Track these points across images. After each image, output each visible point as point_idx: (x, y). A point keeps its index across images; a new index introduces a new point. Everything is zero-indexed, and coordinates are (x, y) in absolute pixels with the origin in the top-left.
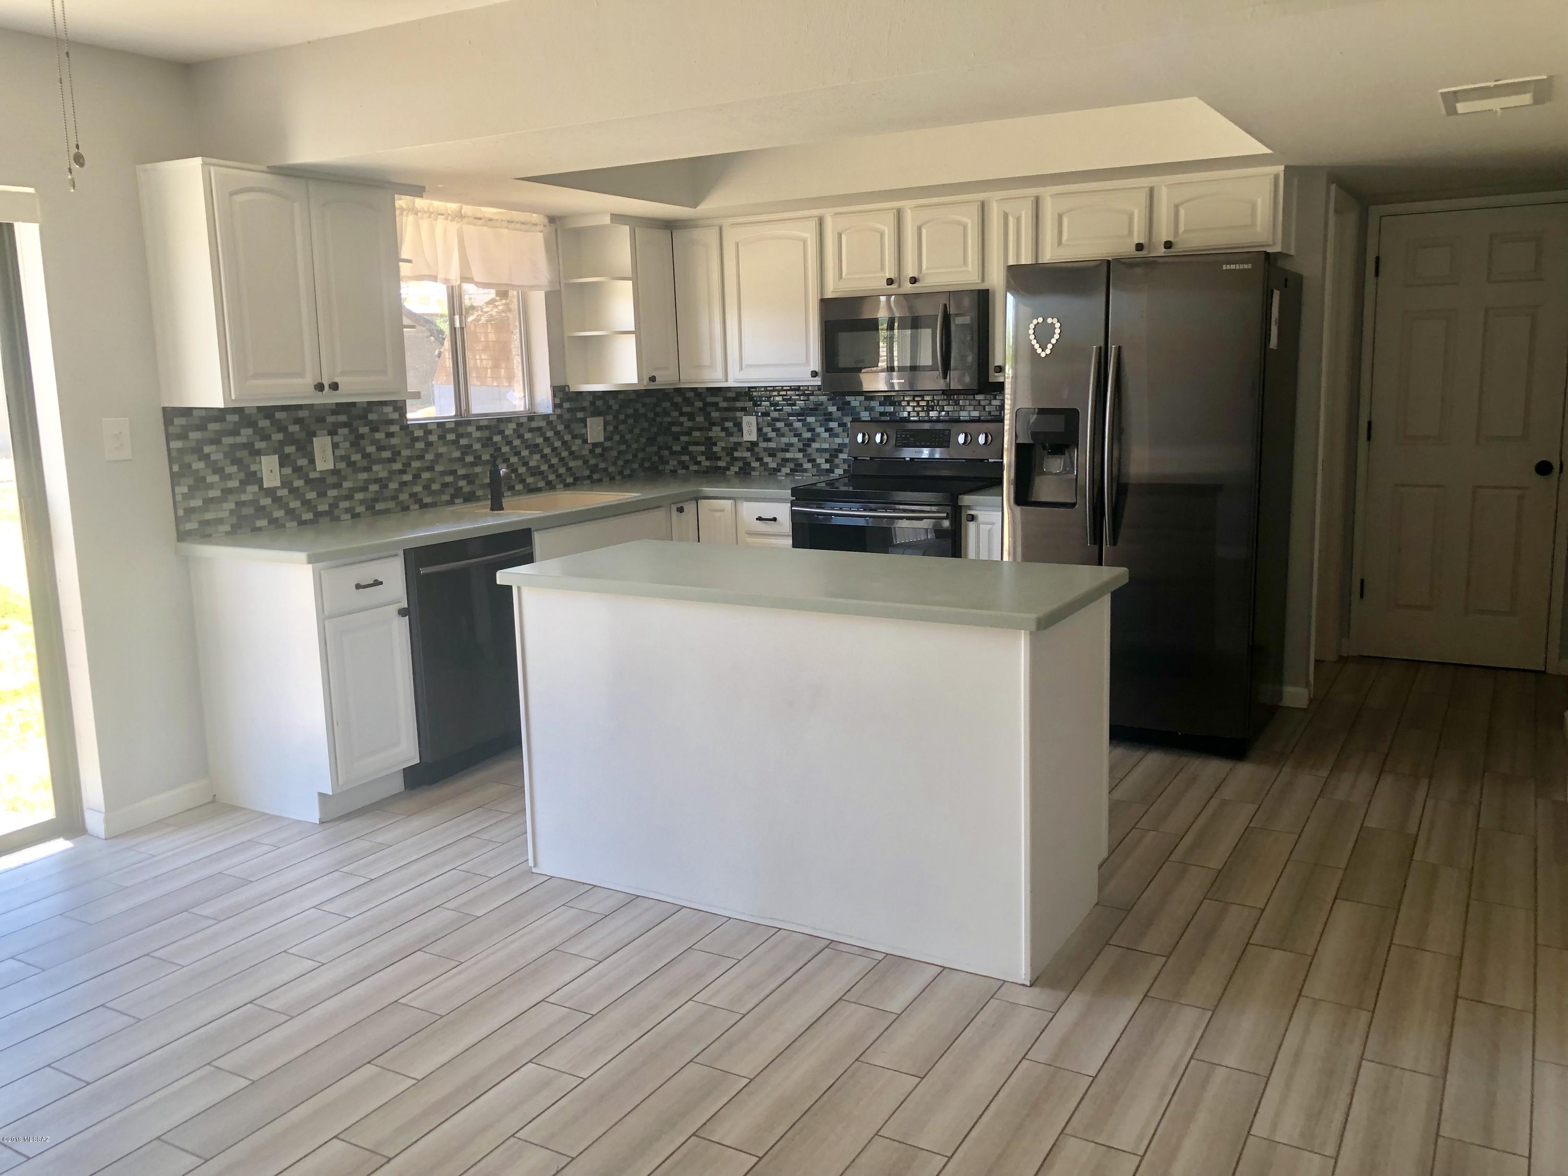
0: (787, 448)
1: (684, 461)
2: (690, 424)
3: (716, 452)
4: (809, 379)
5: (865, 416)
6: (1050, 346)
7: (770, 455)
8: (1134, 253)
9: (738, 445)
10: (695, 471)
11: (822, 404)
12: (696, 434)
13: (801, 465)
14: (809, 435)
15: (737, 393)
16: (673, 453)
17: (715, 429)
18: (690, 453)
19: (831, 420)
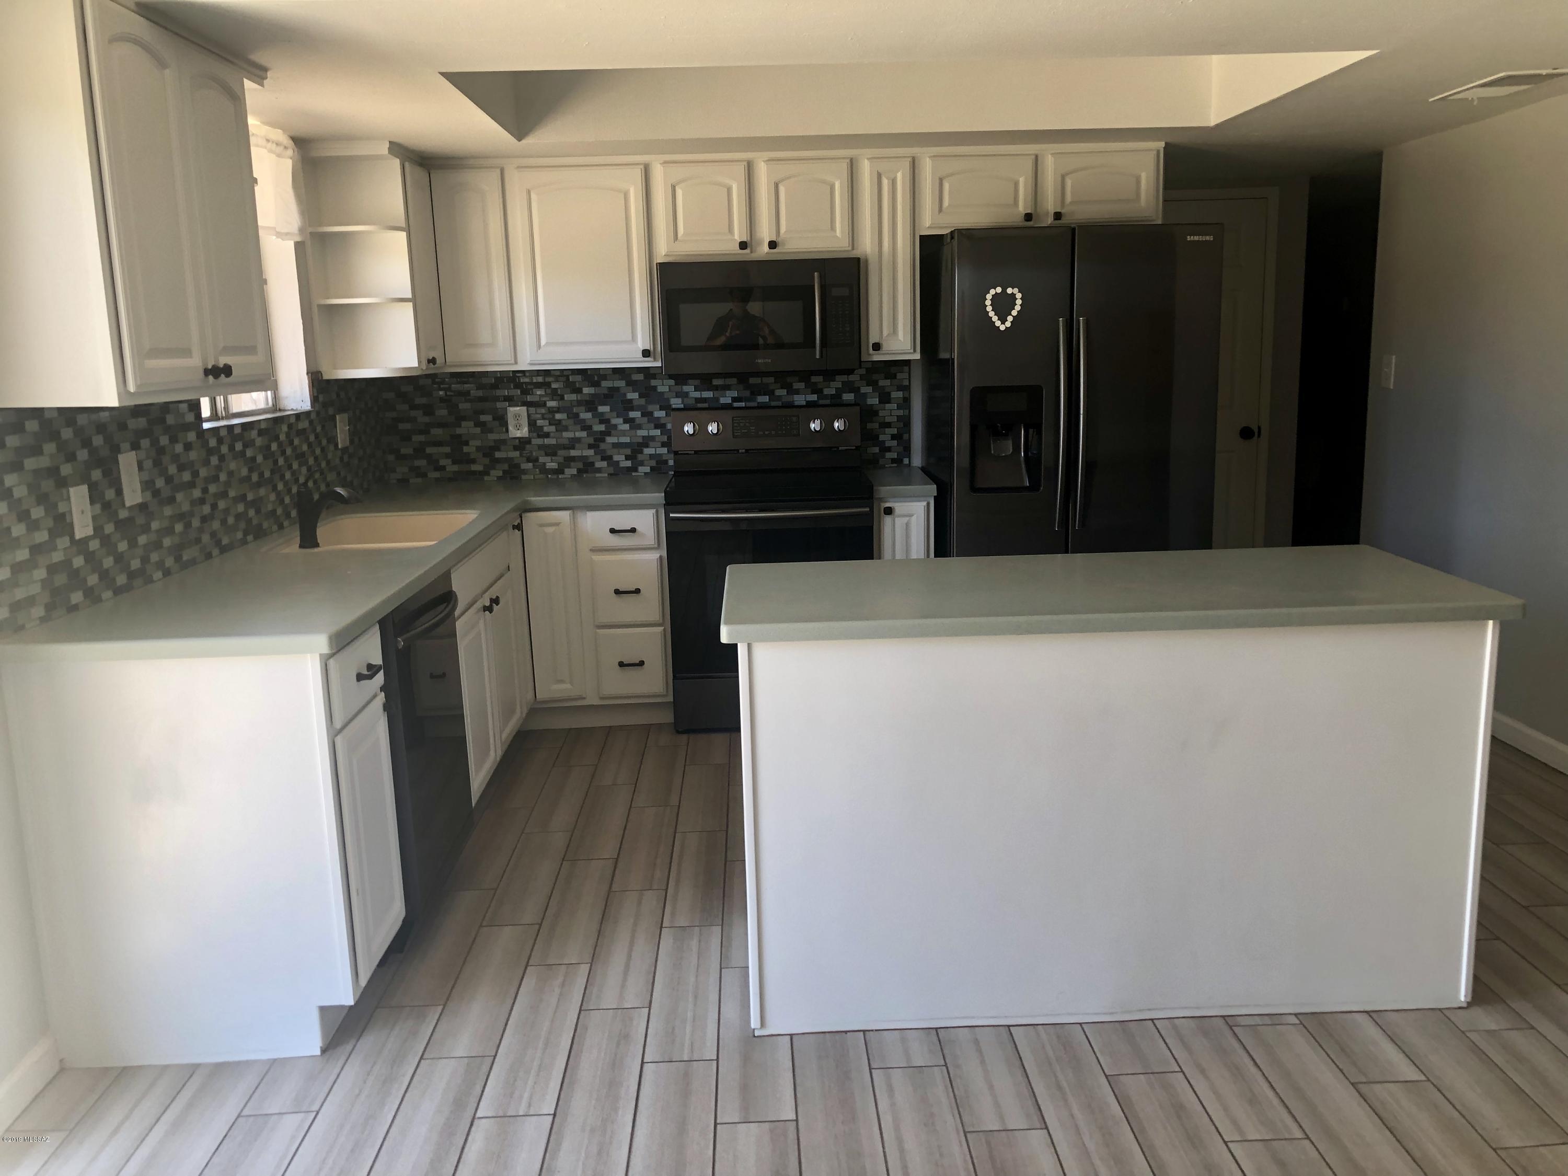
0: (573, 443)
1: (418, 467)
2: (427, 419)
3: (468, 454)
4: (641, 359)
5: (676, 402)
6: (1010, 318)
7: (547, 455)
8: (1021, 224)
9: (498, 445)
10: (437, 480)
11: (618, 389)
12: (437, 432)
13: (592, 464)
14: (602, 428)
15: (496, 378)
16: (401, 457)
17: (464, 424)
18: (429, 457)
19: (632, 409)
